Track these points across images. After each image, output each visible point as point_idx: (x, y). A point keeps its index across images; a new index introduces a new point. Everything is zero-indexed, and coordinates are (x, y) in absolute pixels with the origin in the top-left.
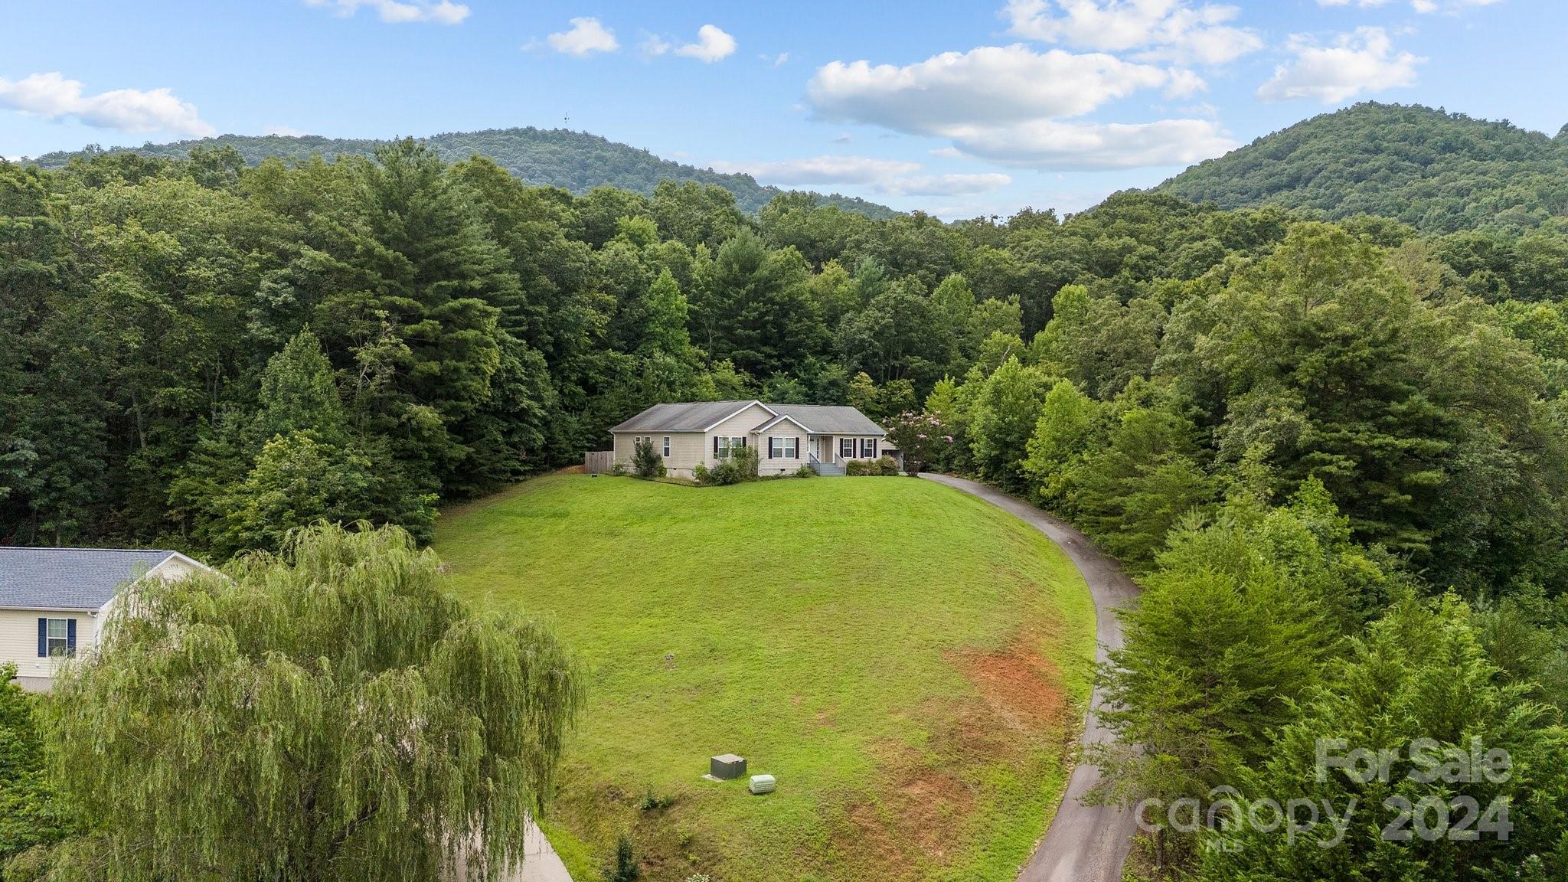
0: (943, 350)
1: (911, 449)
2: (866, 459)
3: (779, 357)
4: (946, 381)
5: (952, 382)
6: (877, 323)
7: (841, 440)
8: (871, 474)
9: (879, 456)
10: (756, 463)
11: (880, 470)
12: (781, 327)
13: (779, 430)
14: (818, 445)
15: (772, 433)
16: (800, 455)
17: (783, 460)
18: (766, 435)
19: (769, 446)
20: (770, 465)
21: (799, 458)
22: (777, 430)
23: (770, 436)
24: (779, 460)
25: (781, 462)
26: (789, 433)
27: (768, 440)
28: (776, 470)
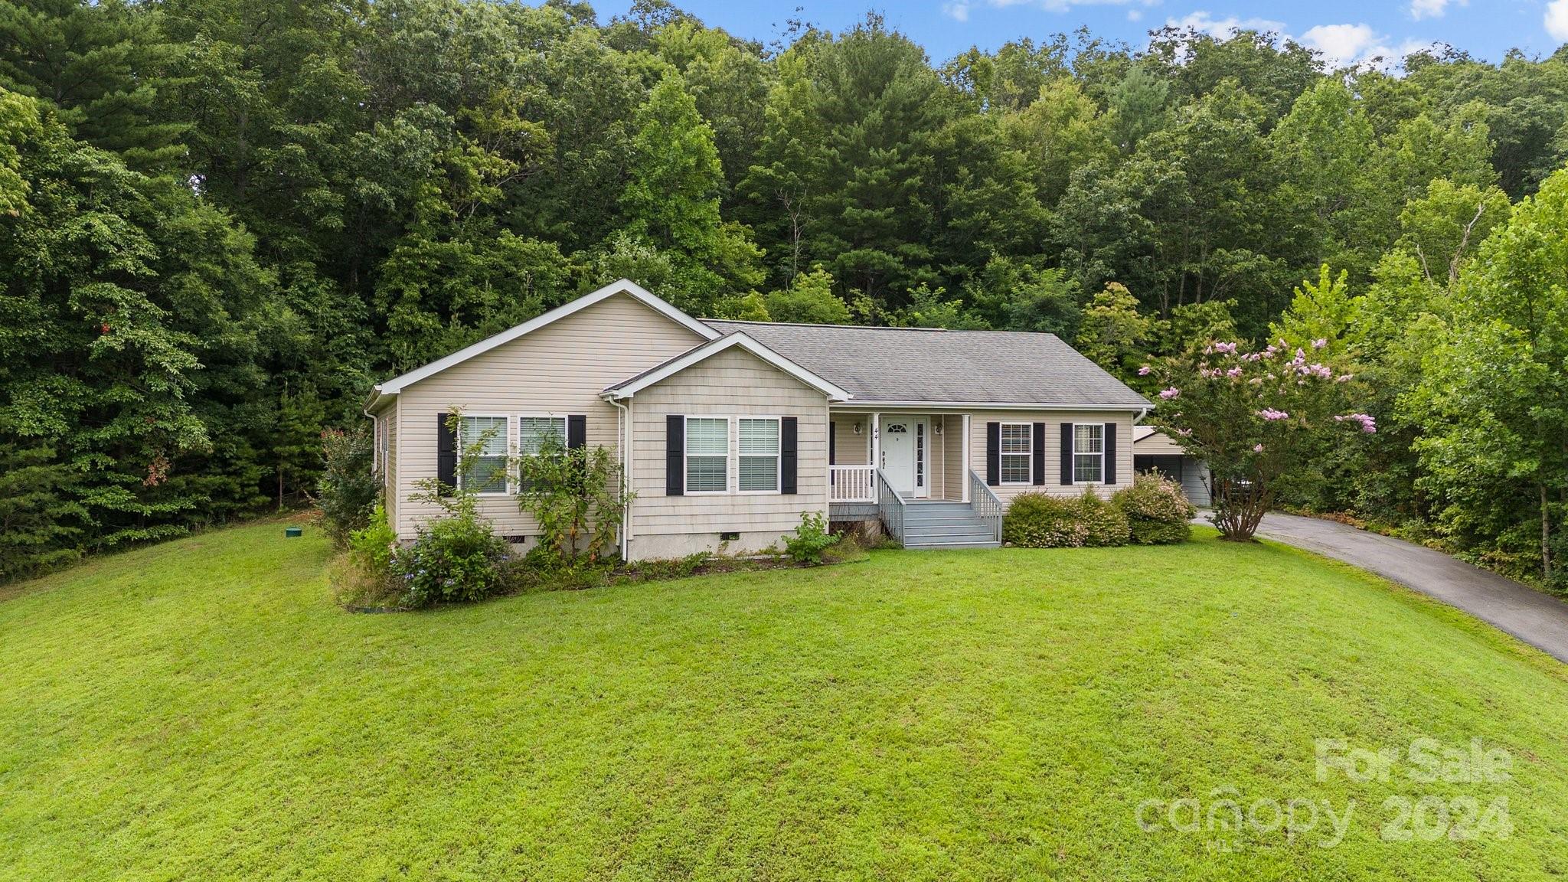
0: (1302, 236)
1: (1233, 455)
2: (1077, 490)
3: (935, 264)
4: (1324, 282)
5: (1340, 284)
6: (1149, 180)
7: (993, 428)
8: (1091, 542)
9: (1126, 475)
10: (614, 516)
11: (1123, 525)
12: (939, 201)
13: (714, 391)
14: (920, 444)
15: (681, 399)
16: (799, 482)
17: (729, 501)
18: (653, 408)
19: (669, 451)
20: (673, 520)
21: (795, 492)
22: (706, 390)
23: (675, 411)
24: (715, 501)
25: (723, 510)
26: (754, 401)
27: (664, 427)
28: (699, 539)
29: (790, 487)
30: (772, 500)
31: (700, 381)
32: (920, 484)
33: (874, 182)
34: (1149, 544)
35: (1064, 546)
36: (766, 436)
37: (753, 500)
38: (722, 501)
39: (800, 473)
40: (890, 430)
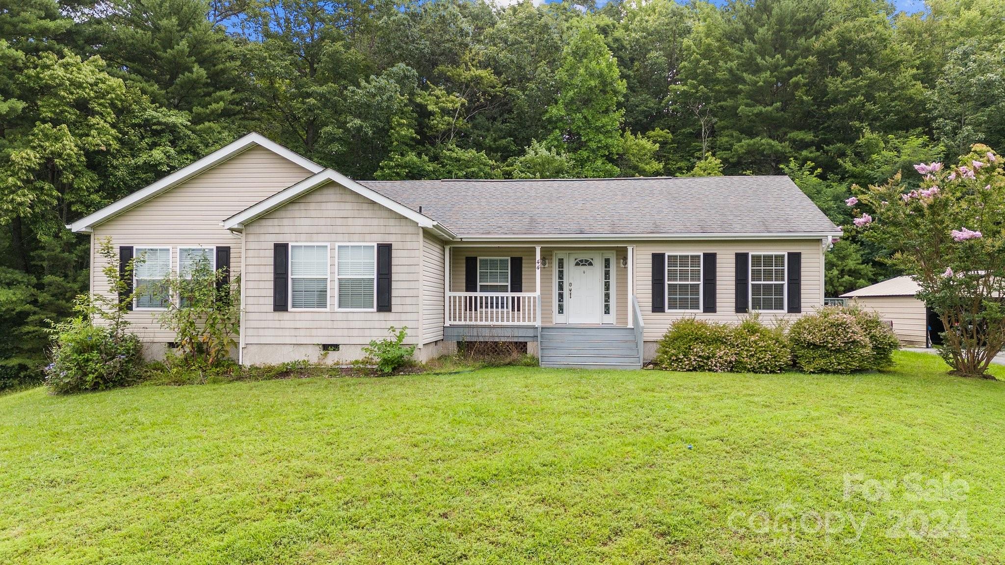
7: (658, 260)
9: (812, 304)
13: (316, 221)
14: (607, 275)
15: (286, 229)
16: (394, 301)
17: (329, 317)
18: (262, 238)
19: (276, 273)
20: (279, 332)
21: (389, 310)
22: (308, 221)
23: (281, 240)
24: (316, 317)
25: (324, 324)
26: (352, 229)
27: (271, 253)
28: (302, 348)
29: (385, 305)
30: (369, 316)
31: (303, 214)
32: (607, 311)
33: (761, 83)
34: (811, 373)
35: (704, 370)
36: (362, 261)
37: (351, 317)
38: (323, 317)
39: (394, 293)
40: (577, 264)
